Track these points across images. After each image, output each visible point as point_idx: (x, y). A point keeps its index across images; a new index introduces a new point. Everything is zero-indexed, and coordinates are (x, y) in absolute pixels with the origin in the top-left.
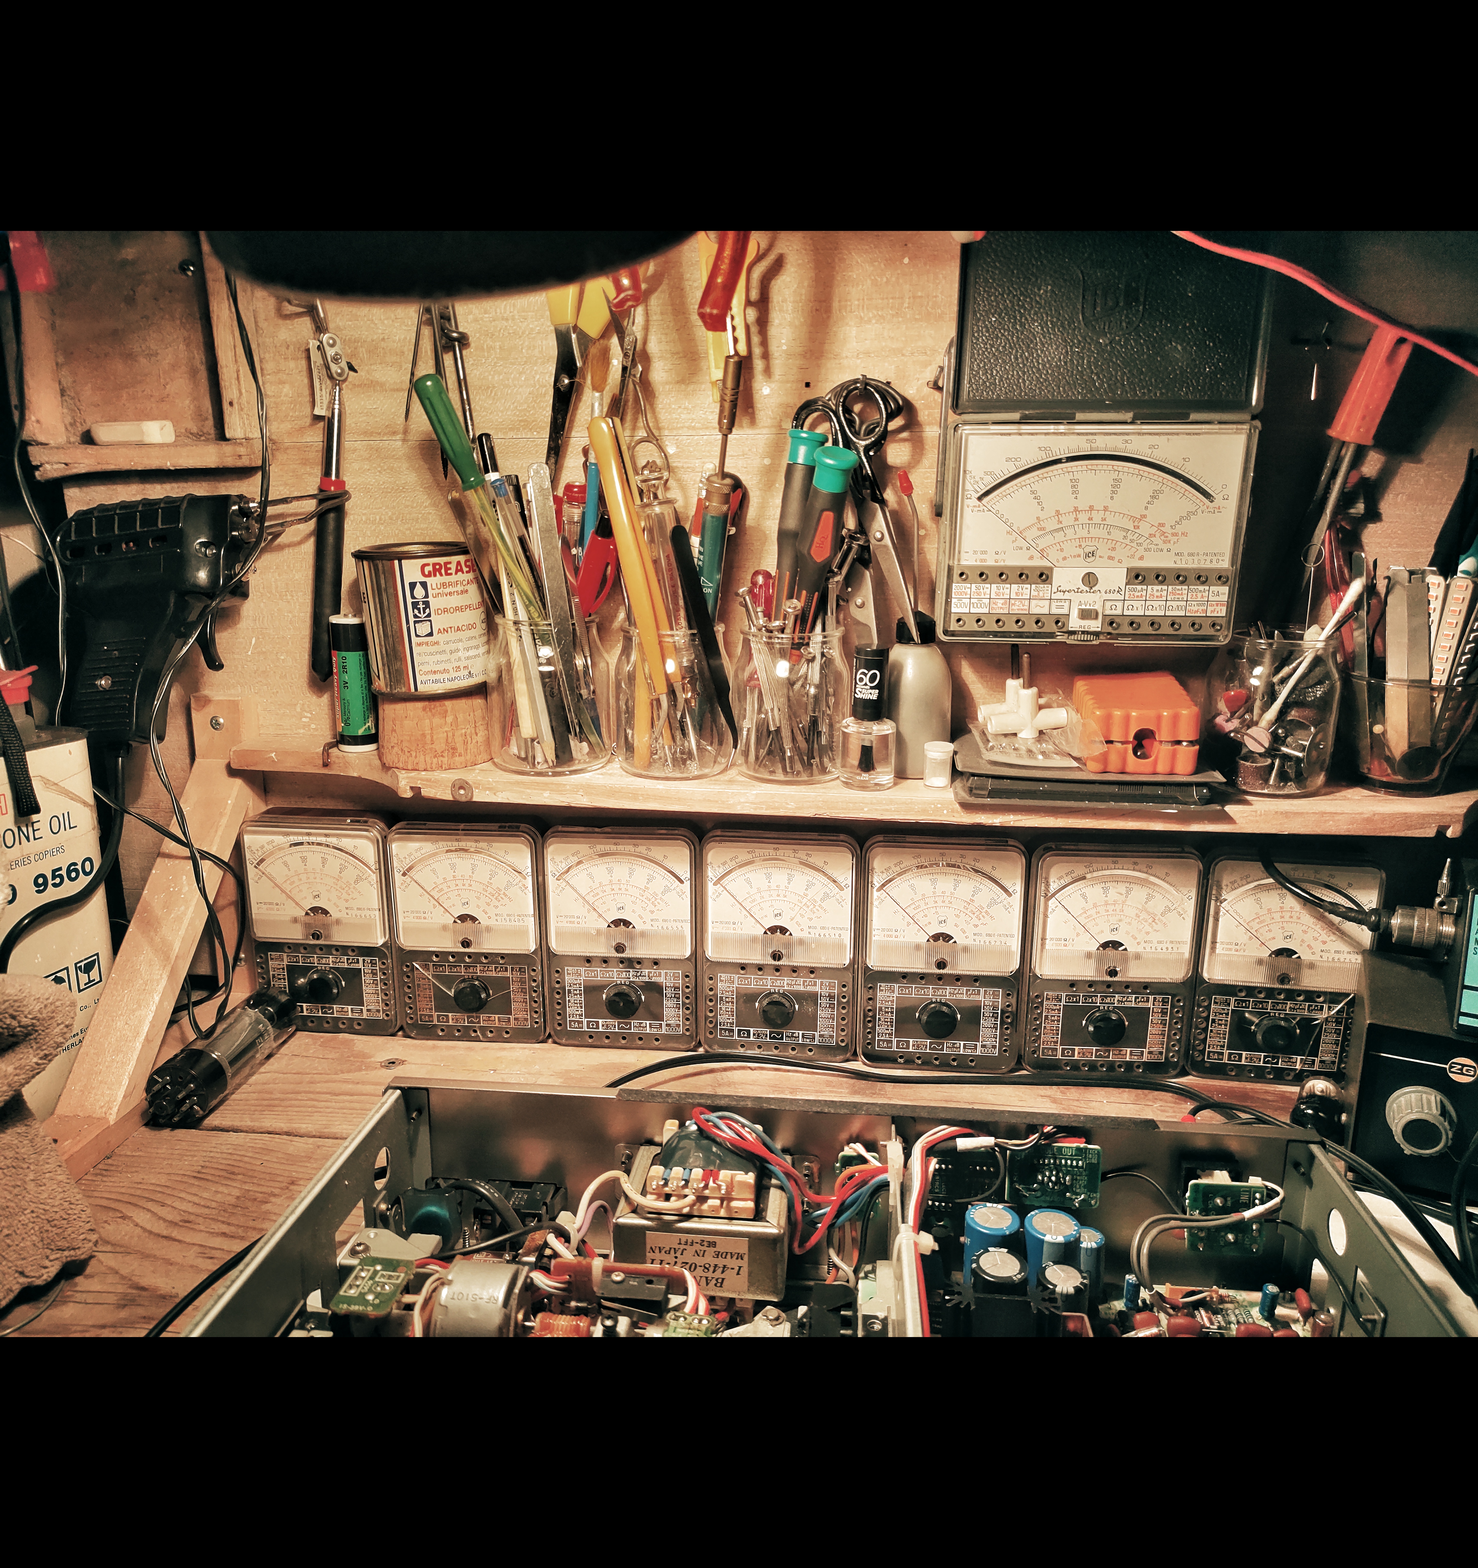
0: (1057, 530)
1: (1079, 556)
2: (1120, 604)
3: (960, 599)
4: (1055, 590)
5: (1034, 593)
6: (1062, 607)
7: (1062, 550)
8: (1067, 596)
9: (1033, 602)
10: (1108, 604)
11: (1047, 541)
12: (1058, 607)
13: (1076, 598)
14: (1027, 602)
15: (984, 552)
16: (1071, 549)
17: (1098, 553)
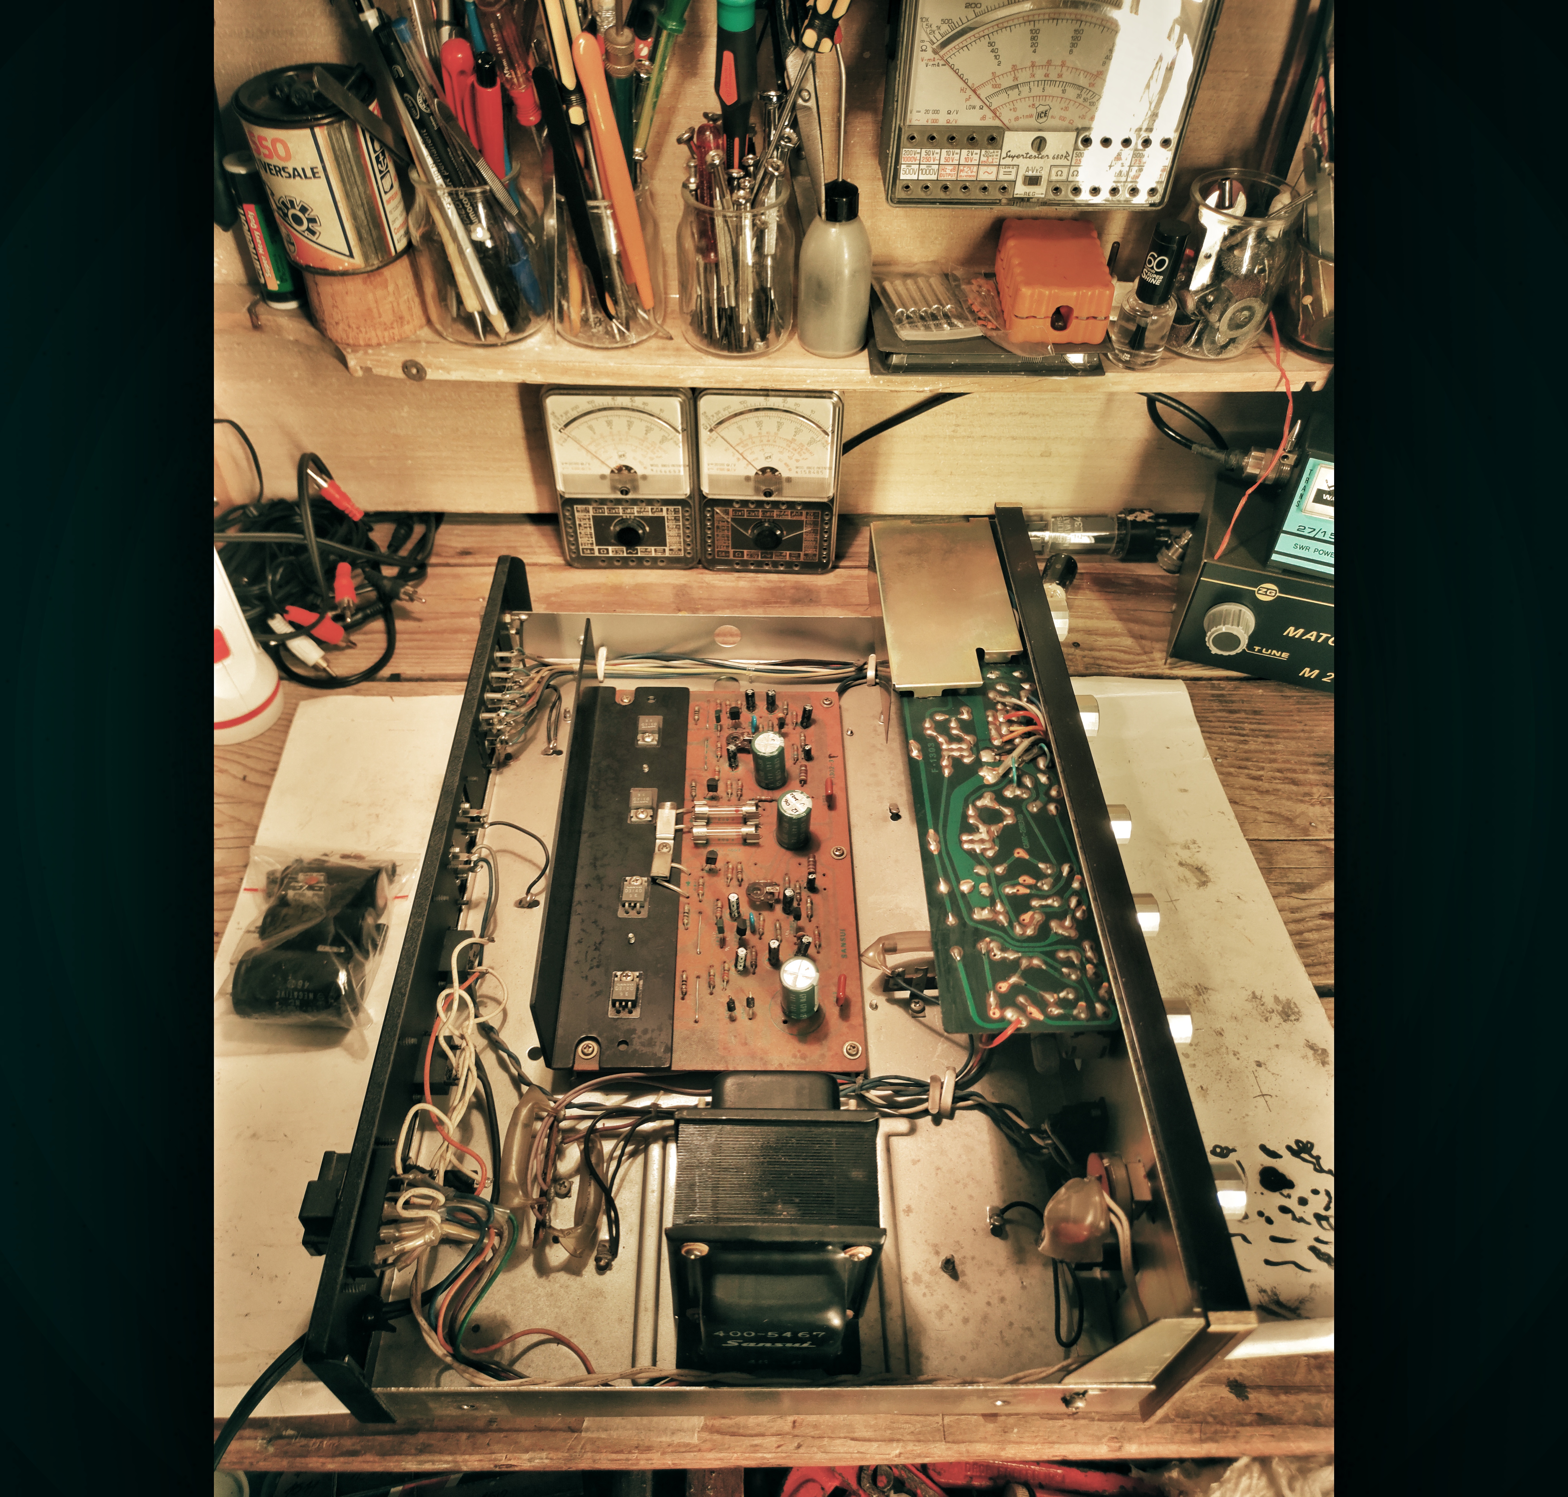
0: (1011, 88)
1: (1031, 116)
2: (1065, 170)
3: (909, 165)
4: (1004, 155)
5: (983, 159)
6: (1009, 173)
7: (1015, 110)
8: (1016, 161)
9: (983, 169)
10: (1054, 170)
11: (1002, 98)
12: (1005, 173)
13: (1023, 163)
14: (975, 168)
15: (936, 112)
16: (1024, 108)
17: (1050, 114)
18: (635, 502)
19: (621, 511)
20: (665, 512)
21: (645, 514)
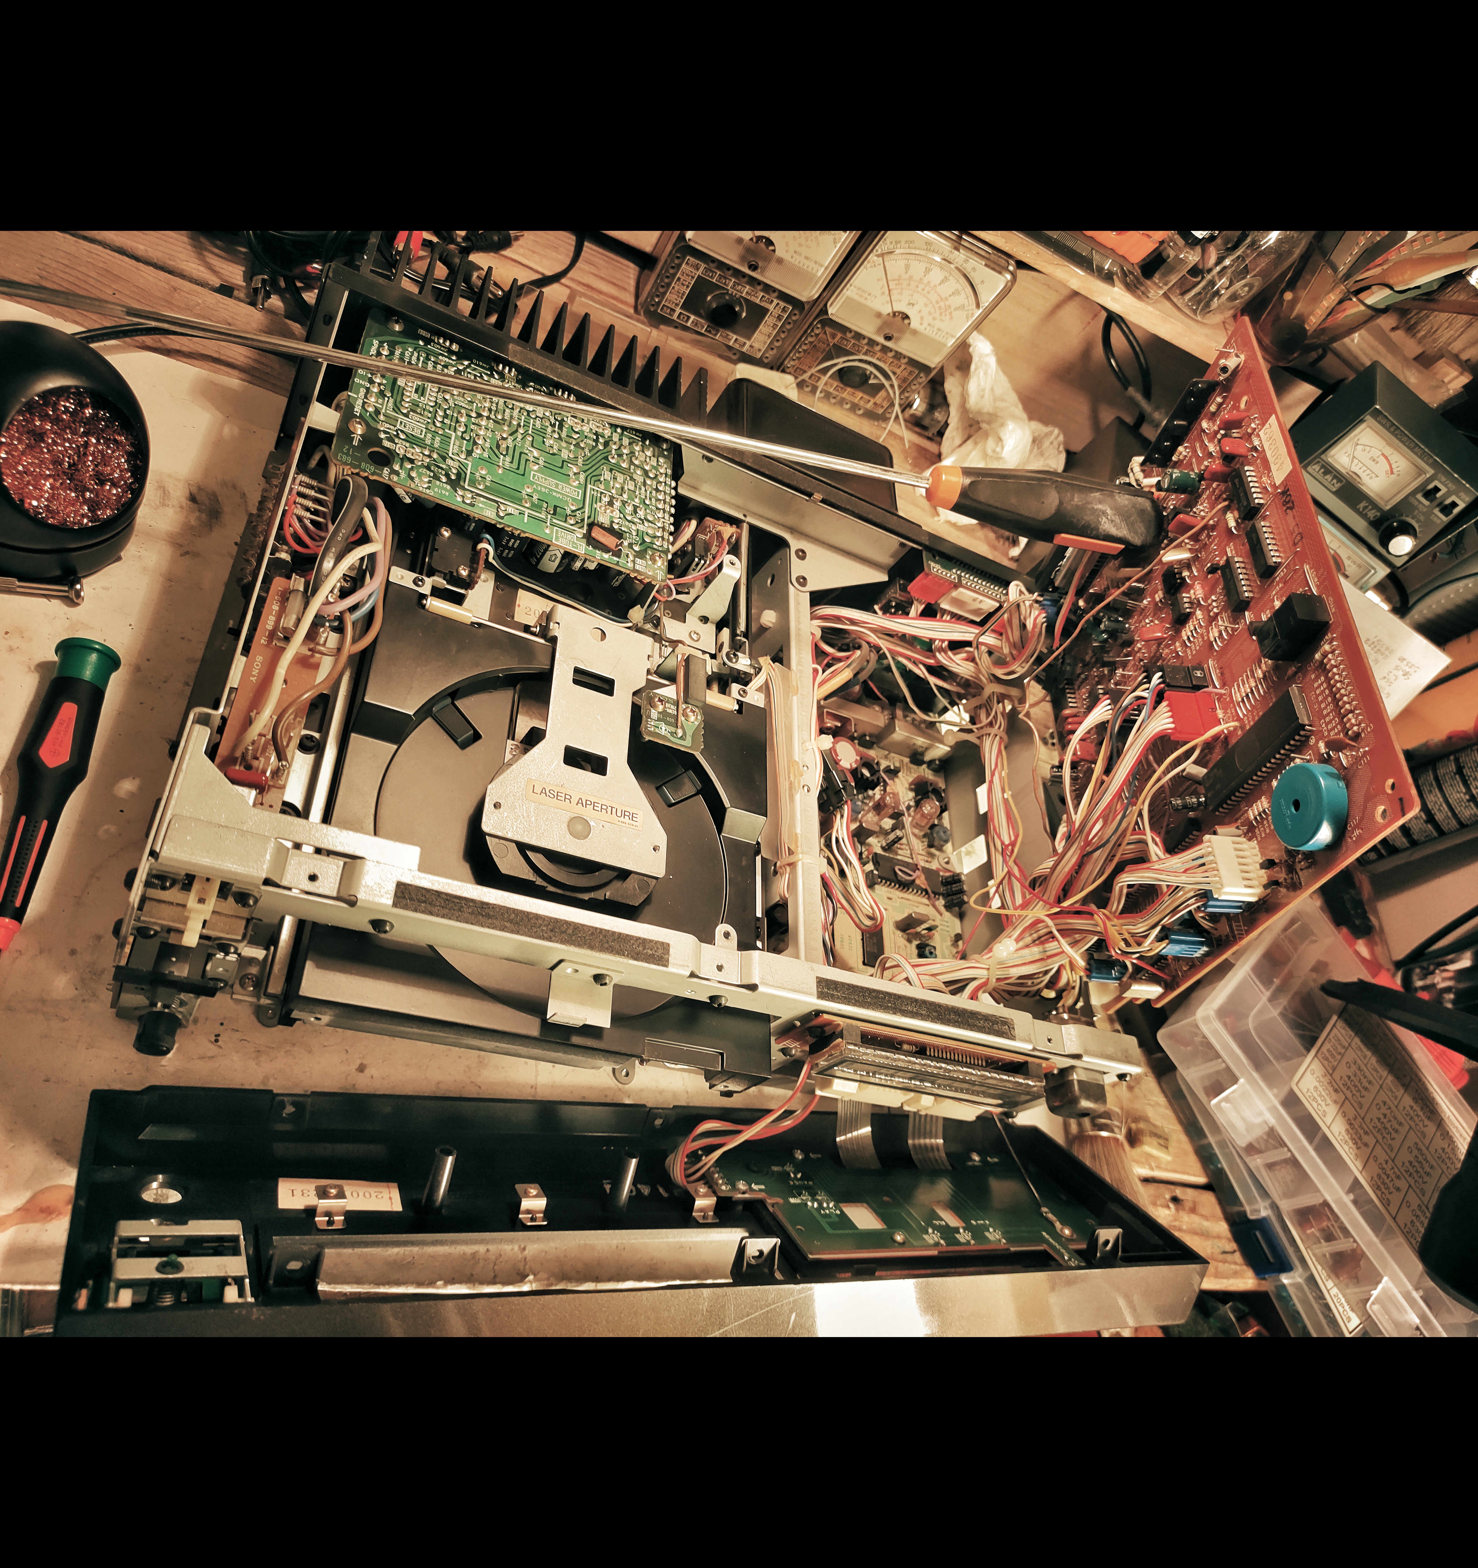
18: (753, 281)
19: (731, 284)
20: (774, 307)
21: (753, 299)
